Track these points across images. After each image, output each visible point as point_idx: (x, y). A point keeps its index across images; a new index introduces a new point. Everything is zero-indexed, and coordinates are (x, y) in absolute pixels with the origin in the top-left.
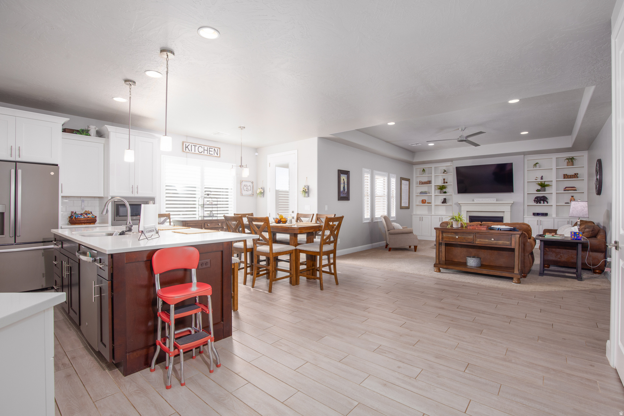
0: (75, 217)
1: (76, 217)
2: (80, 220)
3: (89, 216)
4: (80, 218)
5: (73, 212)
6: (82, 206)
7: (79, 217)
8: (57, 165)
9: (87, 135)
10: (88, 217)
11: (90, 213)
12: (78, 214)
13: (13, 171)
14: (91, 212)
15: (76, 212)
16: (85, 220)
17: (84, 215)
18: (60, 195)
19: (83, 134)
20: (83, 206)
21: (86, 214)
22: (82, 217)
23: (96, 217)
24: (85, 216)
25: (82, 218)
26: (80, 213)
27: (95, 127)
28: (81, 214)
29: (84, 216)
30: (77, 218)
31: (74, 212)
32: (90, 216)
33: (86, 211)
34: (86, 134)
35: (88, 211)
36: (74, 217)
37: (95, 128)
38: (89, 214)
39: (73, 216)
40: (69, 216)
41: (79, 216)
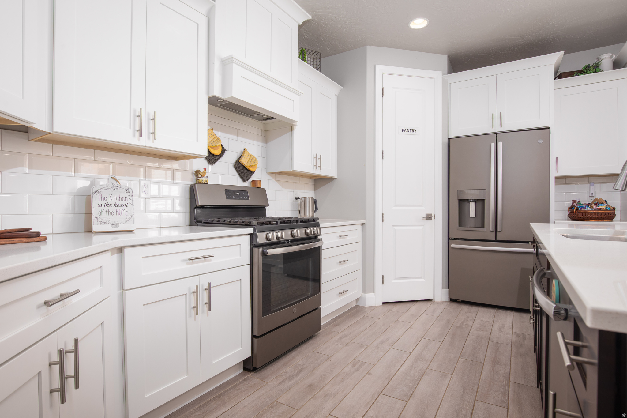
0: (577, 209)
1: (579, 209)
2: (585, 214)
3: (601, 207)
4: (586, 209)
5: (575, 201)
6: (590, 191)
7: (584, 208)
8: (549, 128)
9: (596, 72)
10: (600, 209)
11: (604, 202)
12: (582, 204)
13: (493, 145)
14: (606, 201)
15: (579, 201)
16: (592, 214)
17: (593, 205)
18: (553, 174)
19: (589, 72)
20: (591, 193)
21: (597, 204)
22: (589, 209)
23: (614, 209)
24: (595, 207)
25: (589, 211)
26: (587, 203)
27: (611, 54)
28: (589, 204)
29: (592, 207)
30: (581, 210)
31: (578, 200)
32: (604, 207)
33: (596, 199)
34: (594, 70)
35: (600, 199)
36: (575, 208)
37: (611, 57)
38: (602, 203)
39: (574, 206)
40: (570, 207)
41: (584, 206)
